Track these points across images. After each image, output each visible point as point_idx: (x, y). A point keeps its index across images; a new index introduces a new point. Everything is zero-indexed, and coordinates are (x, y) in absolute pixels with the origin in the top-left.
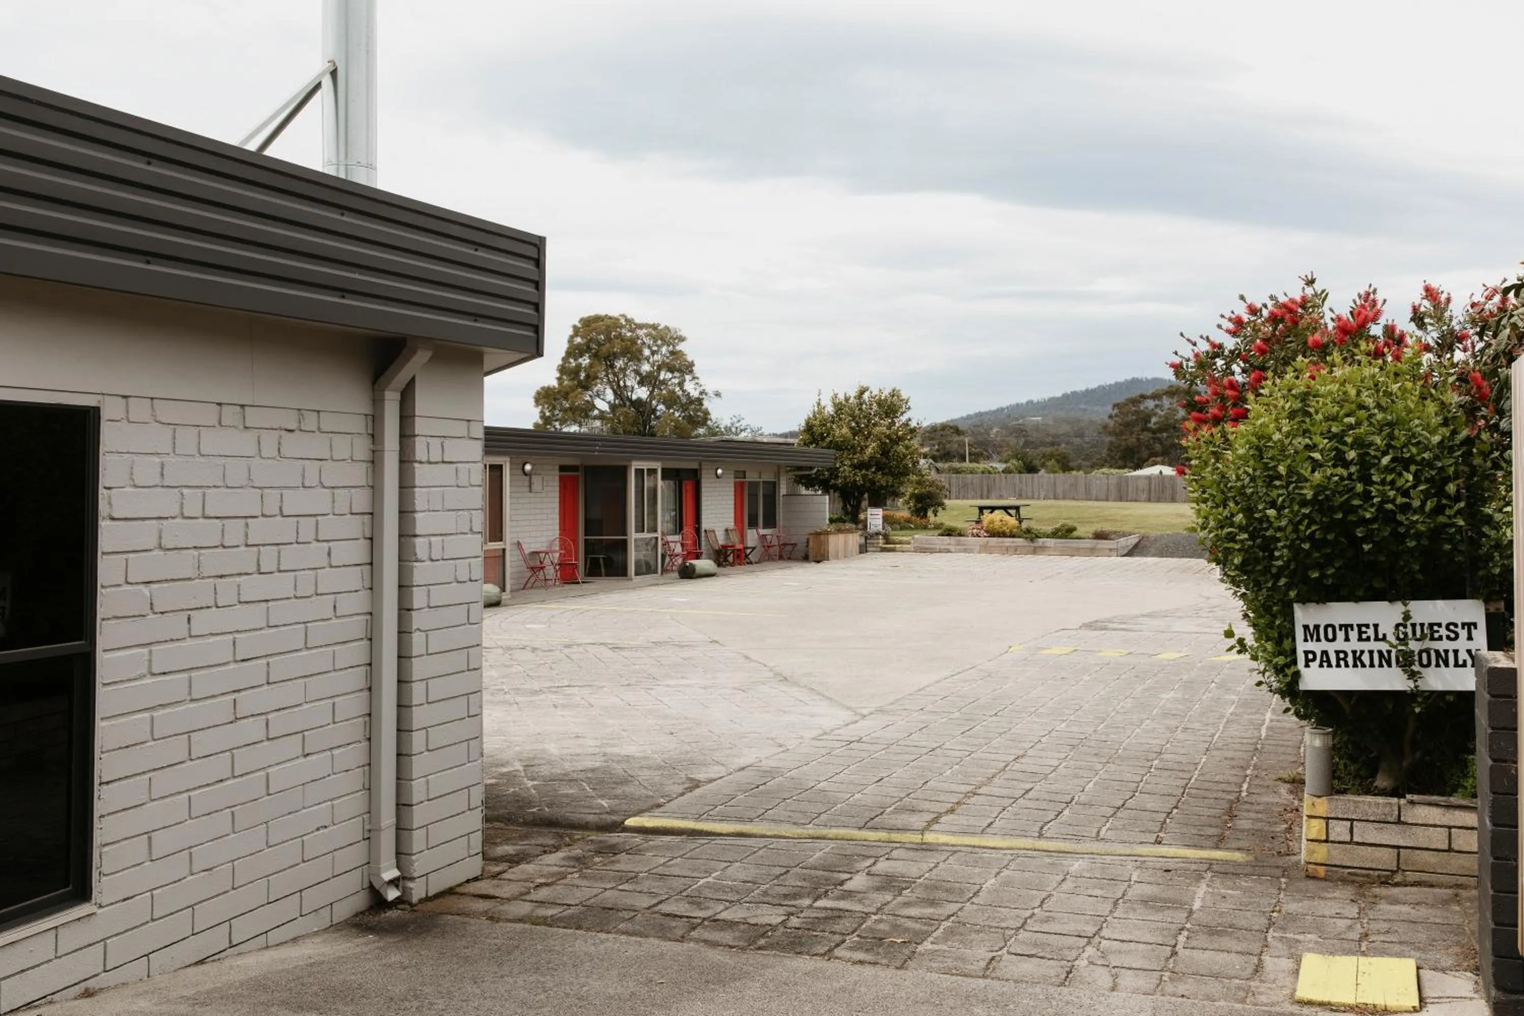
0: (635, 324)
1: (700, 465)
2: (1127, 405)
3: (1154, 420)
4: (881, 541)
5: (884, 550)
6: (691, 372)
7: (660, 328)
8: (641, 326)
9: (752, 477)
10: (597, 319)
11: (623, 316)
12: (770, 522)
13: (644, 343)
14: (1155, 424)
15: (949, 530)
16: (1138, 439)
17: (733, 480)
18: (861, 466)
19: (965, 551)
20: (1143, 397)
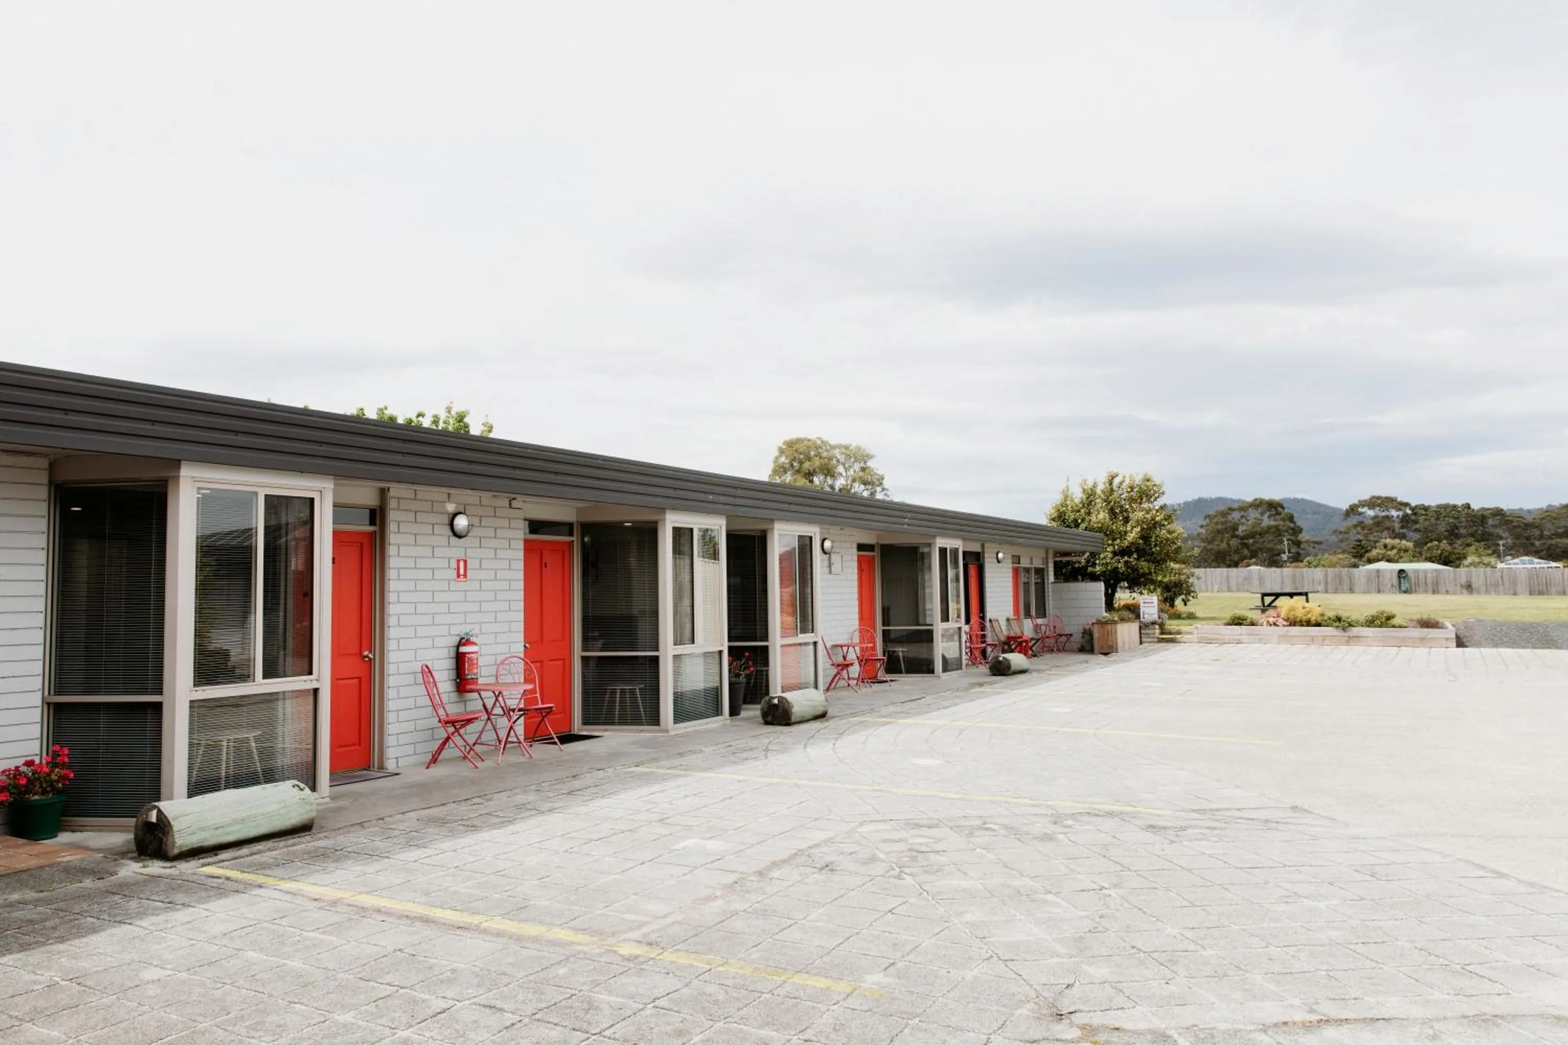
0: (830, 445)
1: (983, 546)
2: (1216, 516)
3: (1241, 528)
4: (1158, 631)
5: (1161, 641)
6: (881, 484)
7: (851, 448)
8: (834, 447)
9: (1025, 563)
10: (799, 441)
11: (819, 438)
12: (1042, 612)
13: (838, 461)
14: (1243, 531)
15: (1239, 618)
16: (1229, 545)
17: (1011, 566)
18: (1123, 552)
19: (1260, 641)
20: (1231, 510)
